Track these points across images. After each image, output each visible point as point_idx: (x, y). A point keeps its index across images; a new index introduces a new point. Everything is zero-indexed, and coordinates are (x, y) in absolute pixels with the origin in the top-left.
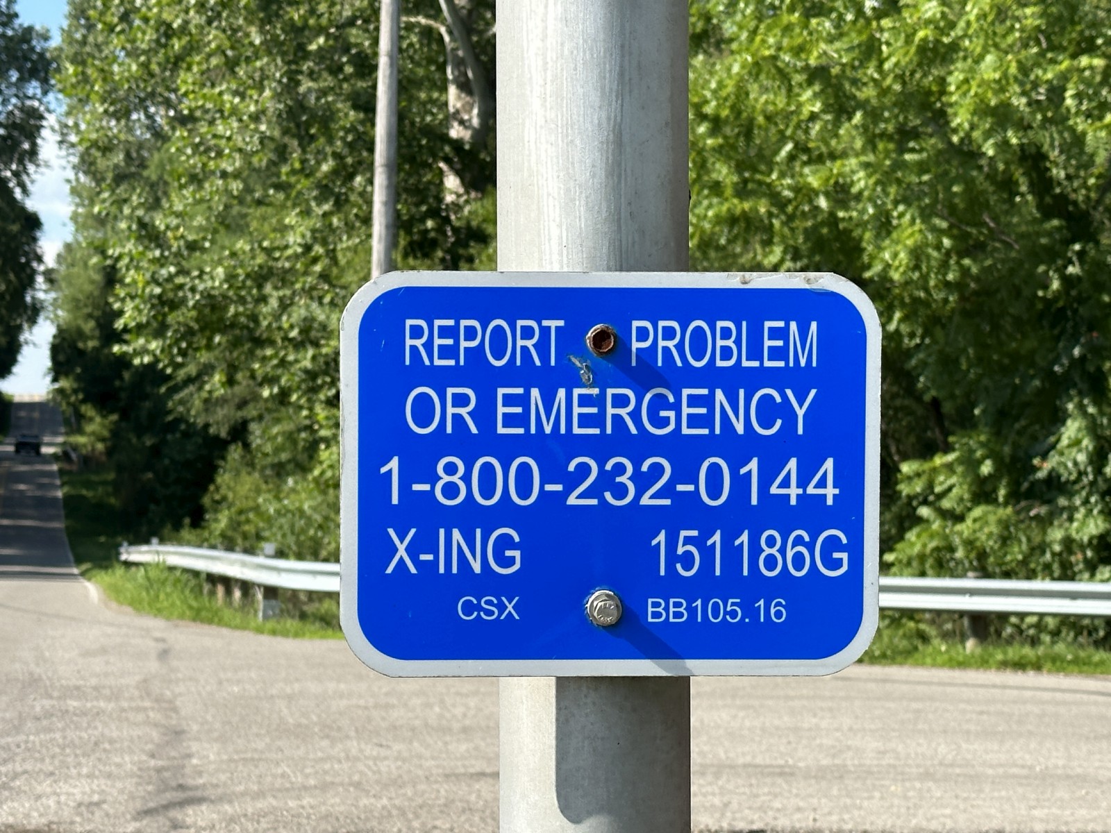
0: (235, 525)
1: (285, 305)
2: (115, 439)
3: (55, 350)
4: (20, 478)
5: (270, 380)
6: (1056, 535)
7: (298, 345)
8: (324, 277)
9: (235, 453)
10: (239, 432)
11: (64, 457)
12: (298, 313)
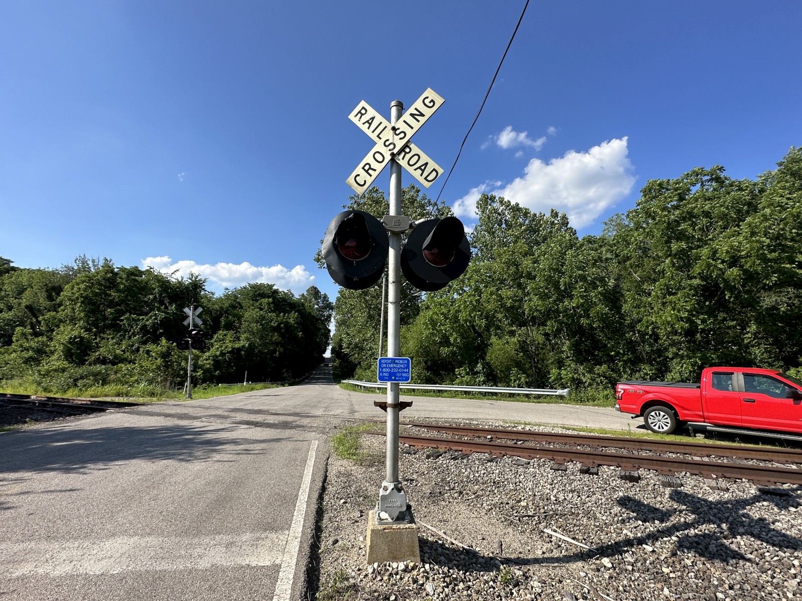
0: (358, 377)
1: (367, 345)
2: (340, 364)
3: (332, 350)
4: (326, 370)
5: (364, 356)
6: (477, 380)
7: (369, 350)
8: (373, 340)
9: (359, 366)
10: (359, 363)
11: (332, 366)
12: (369, 346)
